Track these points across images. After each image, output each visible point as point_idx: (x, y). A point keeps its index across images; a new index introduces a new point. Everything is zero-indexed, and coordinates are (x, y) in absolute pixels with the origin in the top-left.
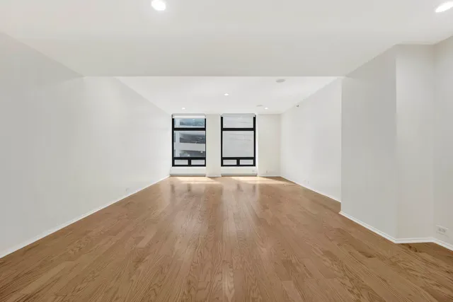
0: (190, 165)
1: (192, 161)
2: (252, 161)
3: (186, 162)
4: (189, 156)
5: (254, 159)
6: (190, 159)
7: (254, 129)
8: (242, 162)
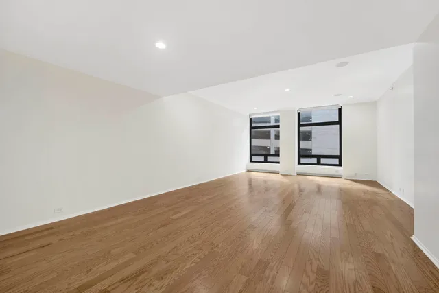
0: (266, 161)
1: (268, 158)
2: (337, 160)
3: (262, 159)
4: (264, 153)
5: (339, 157)
6: (266, 156)
7: (339, 123)
8: (323, 161)
